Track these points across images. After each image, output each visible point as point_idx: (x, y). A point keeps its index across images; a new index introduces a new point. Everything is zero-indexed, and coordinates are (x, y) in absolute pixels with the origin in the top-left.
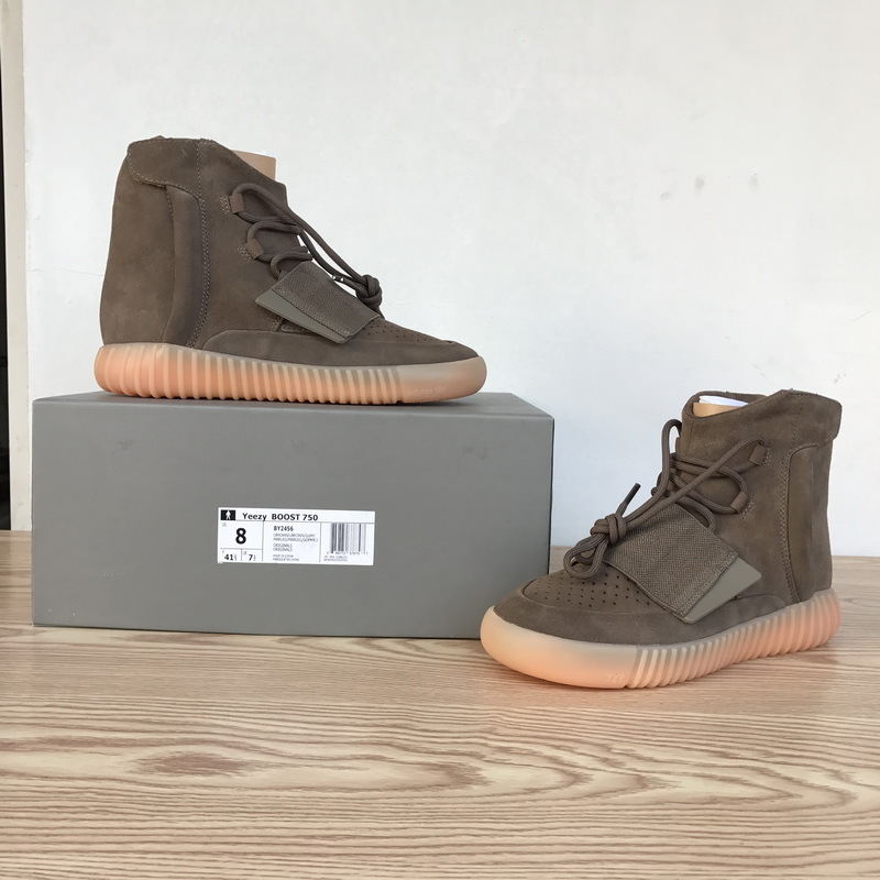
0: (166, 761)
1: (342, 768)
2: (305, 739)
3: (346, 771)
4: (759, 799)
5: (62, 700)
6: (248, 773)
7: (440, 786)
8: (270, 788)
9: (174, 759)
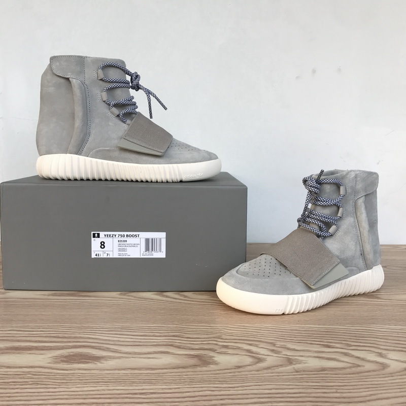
0: (66, 357)
1: (149, 358)
2: (131, 344)
3: (151, 359)
4: (344, 368)
5: (16, 327)
6: (105, 362)
7: (195, 366)
8: (115, 369)
9: (70, 356)
